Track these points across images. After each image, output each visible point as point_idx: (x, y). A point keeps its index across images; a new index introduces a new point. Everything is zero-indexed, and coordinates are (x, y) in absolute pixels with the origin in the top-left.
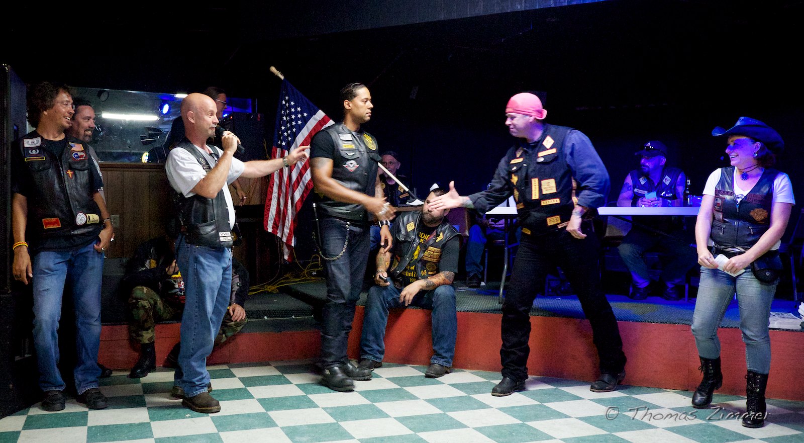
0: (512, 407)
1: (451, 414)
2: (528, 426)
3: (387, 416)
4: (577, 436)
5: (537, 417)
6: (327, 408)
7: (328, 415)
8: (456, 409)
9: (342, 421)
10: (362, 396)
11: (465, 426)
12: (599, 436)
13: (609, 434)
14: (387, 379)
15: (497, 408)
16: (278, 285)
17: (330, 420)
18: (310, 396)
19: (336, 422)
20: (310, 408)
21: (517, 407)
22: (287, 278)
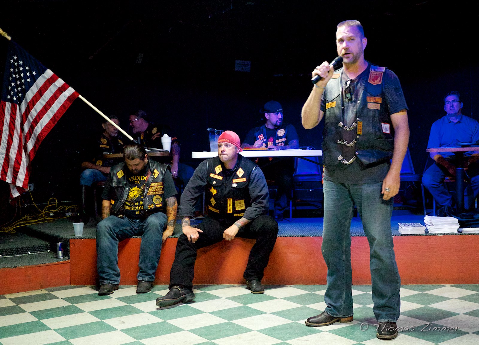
0: (221, 311)
1: (170, 322)
2: (232, 323)
3: (114, 329)
4: (270, 327)
5: (240, 316)
6: (59, 329)
7: (59, 335)
8: (174, 317)
9: (71, 338)
10: (93, 315)
11: (182, 330)
12: (286, 324)
13: (293, 323)
14: (117, 298)
15: (209, 313)
16: (15, 226)
17: (61, 339)
18: (43, 321)
19: (66, 340)
20: (42, 331)
21: (225, 310)
22: (25, 220)
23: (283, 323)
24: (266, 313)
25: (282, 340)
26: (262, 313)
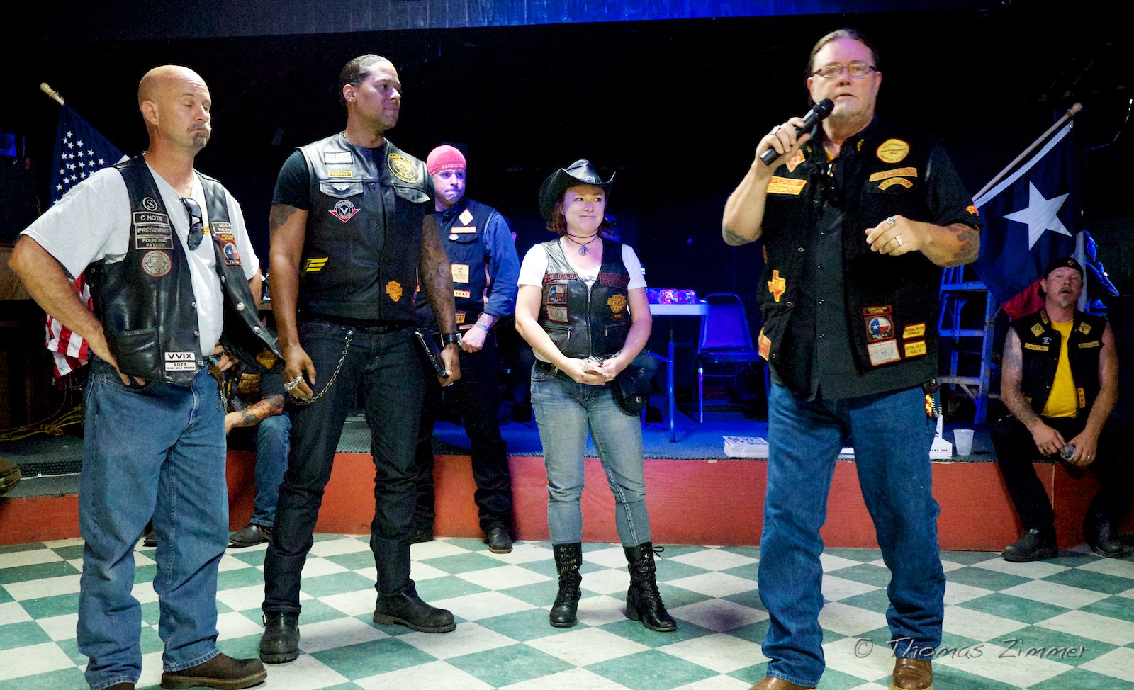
23: (520, 609)
24: (490, 590)
25: (518, 640)
26: (484, 590)
